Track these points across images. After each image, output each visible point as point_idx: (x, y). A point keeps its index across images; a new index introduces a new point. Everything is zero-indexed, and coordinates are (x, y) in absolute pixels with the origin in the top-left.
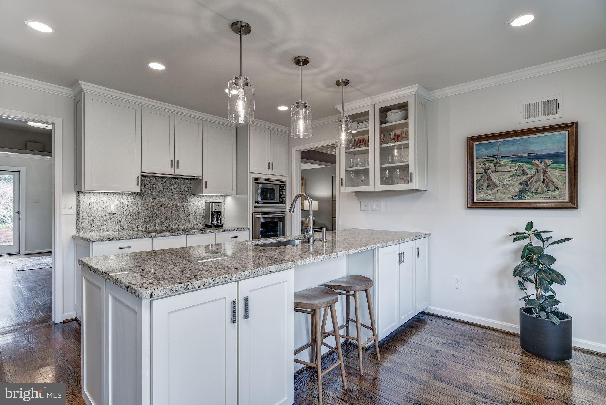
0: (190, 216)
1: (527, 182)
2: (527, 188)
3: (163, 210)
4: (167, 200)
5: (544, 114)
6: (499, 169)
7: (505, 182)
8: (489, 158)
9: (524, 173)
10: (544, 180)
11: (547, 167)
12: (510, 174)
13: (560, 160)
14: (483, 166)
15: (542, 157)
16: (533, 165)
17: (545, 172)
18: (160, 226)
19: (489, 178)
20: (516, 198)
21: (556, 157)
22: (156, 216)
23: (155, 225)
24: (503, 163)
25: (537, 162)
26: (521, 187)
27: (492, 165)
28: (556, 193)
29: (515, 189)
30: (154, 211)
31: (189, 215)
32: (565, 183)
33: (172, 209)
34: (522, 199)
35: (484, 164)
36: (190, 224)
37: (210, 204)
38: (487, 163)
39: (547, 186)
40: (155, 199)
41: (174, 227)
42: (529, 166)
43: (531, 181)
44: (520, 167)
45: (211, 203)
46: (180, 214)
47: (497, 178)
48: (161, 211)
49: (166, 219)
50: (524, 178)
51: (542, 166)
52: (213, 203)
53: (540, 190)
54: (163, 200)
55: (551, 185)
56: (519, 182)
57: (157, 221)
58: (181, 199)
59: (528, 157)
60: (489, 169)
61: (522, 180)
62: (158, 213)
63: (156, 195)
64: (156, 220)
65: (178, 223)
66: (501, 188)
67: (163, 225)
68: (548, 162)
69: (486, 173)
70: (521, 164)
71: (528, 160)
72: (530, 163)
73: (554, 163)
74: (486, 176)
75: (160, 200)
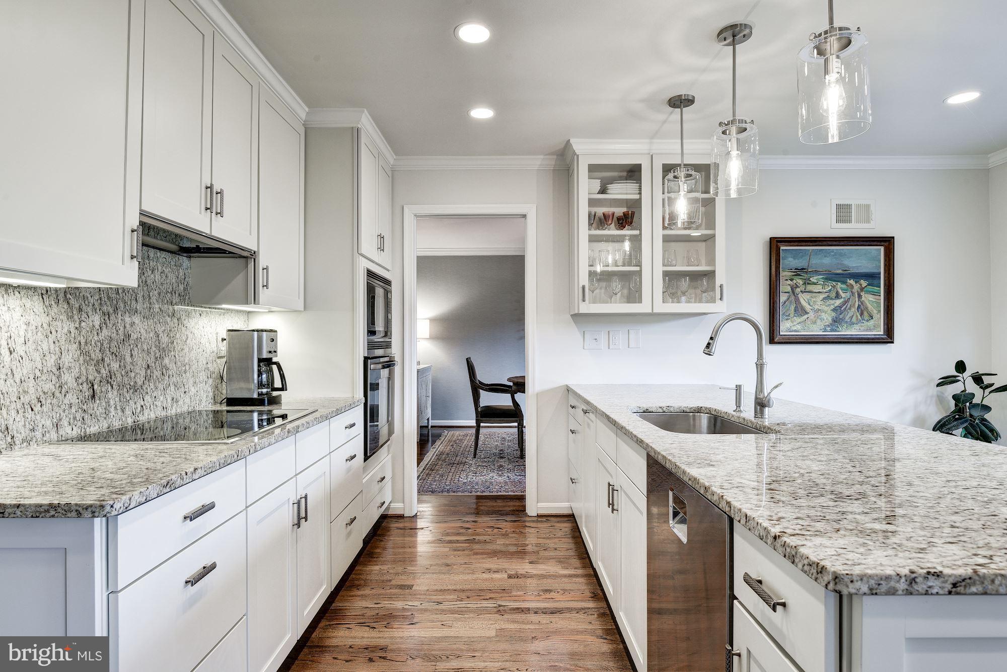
0: (188, 374)
1: (840, 307)
2: (841, 316)
3: (128, 359)
4: (137, 319)
5: (858, 222)
6: (810, 288)
7: (816, 307)
8: (799, 272)
9: (838, 296)
10: (859, 305)
11: (862, 289)
12: (822, 296)
13: (875, 282)
14: (789, 282)
15: (857, 276)
16: (847, 286)
17: (860, 296)
18: (120, 413)
19: (797, 300)
20: (828, 329)
21: (872, 277)
22: (109, 380)
23: (107, 413)
24: (813, 280)
25: (852, 282)
26: (834, 314)
27: (801, 282)
28: (872, 322)
29: (828, 317)
30: (103, 360)
31: (185, 372)
32: (879, 311)
33: (149, 353)
34: (836, 331)
35: (792, 280)
36: (187, 400)
37: (253, 336)
38: (795, 278)
39: (862, 314)
40: (106, 318)
41: (153, 416)
42: (844, 286)
43: (845, 306)
44: (834, 287)
45: (256, 333)
46: (167, 369)
47: (807, 300)
48: (122, 359)
49: (135, 389)
50: (838, 302)
51: (856, 287)
52: (265, 333)
53: (854, 319)
54: (128, 319)
55: (865, 313)
56: (833, 307)
57: (113, 395)
58: (169, 319)
59: (842, 274)
60: (797, 287)
61: (836, 305)
62: (115, 366)
63: (108, 303)
64: (110, 395)
65: (162, 398)
66: (811, 315)
67: (128, 412)
68: (864, 283)
69: (793, 293)
70: (834, 283)
71: (843, 279)
72: (844, 282)
73: (869, 285)
74: (793, 298)
75: (120, 321)
